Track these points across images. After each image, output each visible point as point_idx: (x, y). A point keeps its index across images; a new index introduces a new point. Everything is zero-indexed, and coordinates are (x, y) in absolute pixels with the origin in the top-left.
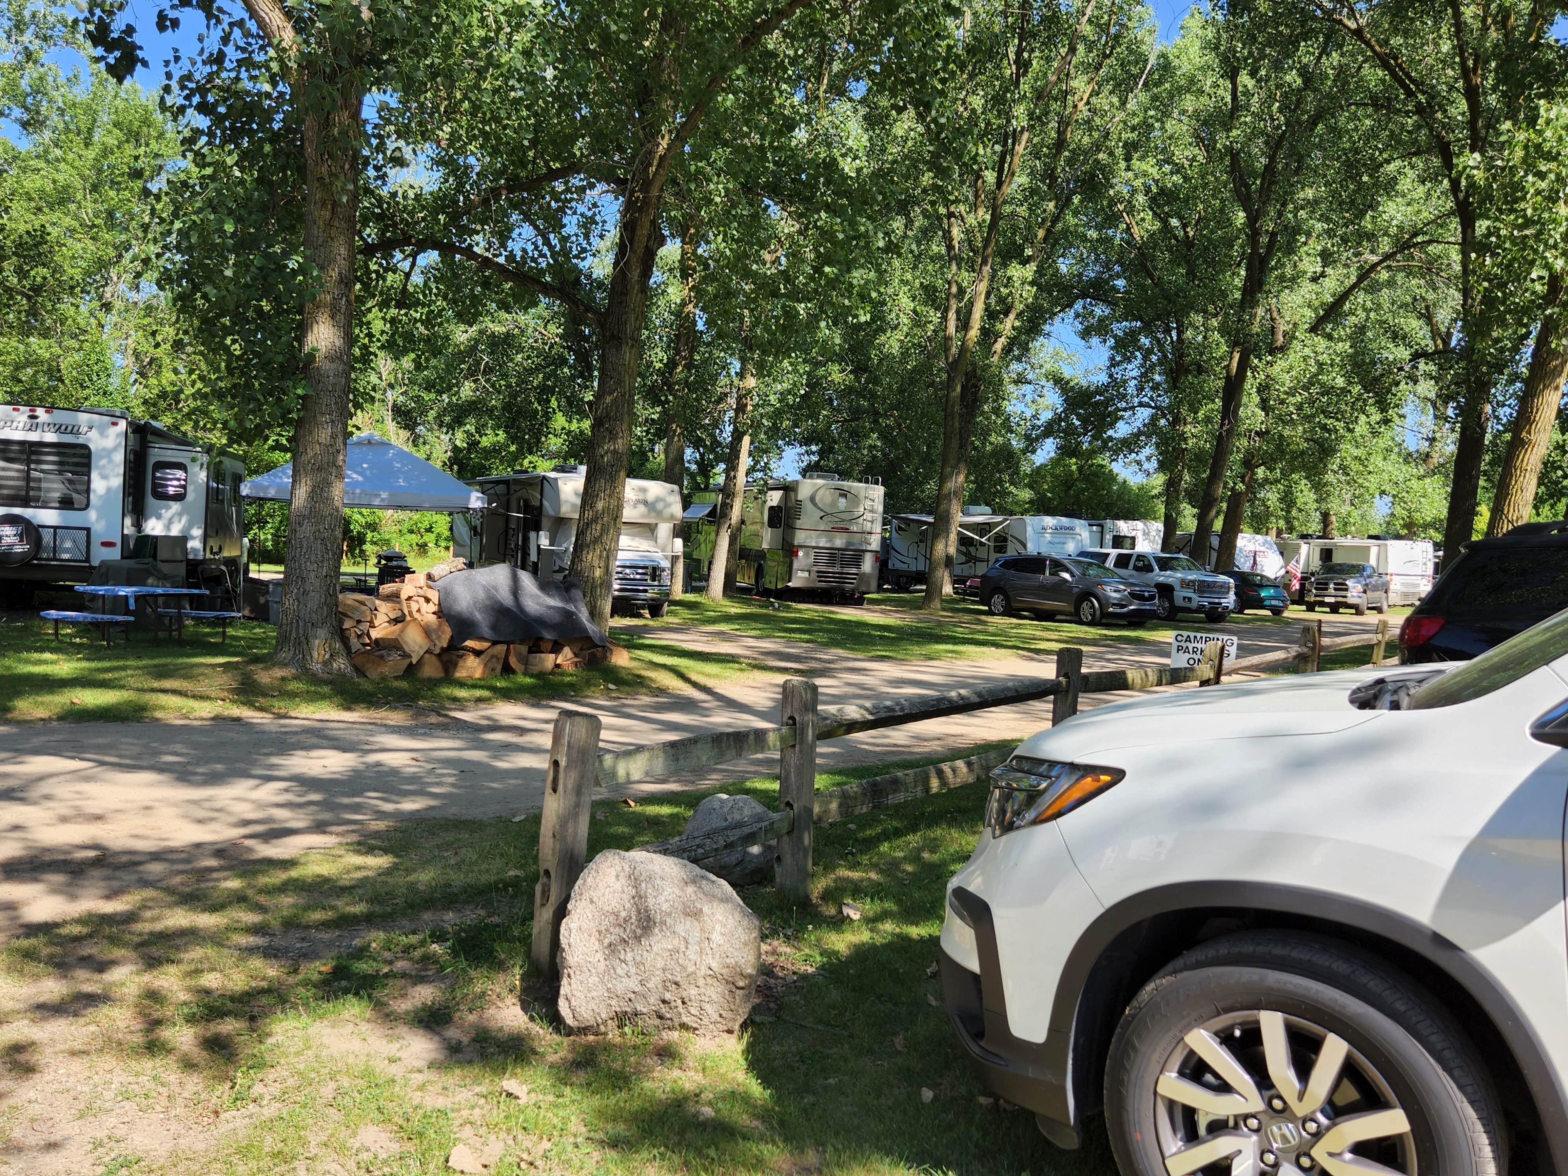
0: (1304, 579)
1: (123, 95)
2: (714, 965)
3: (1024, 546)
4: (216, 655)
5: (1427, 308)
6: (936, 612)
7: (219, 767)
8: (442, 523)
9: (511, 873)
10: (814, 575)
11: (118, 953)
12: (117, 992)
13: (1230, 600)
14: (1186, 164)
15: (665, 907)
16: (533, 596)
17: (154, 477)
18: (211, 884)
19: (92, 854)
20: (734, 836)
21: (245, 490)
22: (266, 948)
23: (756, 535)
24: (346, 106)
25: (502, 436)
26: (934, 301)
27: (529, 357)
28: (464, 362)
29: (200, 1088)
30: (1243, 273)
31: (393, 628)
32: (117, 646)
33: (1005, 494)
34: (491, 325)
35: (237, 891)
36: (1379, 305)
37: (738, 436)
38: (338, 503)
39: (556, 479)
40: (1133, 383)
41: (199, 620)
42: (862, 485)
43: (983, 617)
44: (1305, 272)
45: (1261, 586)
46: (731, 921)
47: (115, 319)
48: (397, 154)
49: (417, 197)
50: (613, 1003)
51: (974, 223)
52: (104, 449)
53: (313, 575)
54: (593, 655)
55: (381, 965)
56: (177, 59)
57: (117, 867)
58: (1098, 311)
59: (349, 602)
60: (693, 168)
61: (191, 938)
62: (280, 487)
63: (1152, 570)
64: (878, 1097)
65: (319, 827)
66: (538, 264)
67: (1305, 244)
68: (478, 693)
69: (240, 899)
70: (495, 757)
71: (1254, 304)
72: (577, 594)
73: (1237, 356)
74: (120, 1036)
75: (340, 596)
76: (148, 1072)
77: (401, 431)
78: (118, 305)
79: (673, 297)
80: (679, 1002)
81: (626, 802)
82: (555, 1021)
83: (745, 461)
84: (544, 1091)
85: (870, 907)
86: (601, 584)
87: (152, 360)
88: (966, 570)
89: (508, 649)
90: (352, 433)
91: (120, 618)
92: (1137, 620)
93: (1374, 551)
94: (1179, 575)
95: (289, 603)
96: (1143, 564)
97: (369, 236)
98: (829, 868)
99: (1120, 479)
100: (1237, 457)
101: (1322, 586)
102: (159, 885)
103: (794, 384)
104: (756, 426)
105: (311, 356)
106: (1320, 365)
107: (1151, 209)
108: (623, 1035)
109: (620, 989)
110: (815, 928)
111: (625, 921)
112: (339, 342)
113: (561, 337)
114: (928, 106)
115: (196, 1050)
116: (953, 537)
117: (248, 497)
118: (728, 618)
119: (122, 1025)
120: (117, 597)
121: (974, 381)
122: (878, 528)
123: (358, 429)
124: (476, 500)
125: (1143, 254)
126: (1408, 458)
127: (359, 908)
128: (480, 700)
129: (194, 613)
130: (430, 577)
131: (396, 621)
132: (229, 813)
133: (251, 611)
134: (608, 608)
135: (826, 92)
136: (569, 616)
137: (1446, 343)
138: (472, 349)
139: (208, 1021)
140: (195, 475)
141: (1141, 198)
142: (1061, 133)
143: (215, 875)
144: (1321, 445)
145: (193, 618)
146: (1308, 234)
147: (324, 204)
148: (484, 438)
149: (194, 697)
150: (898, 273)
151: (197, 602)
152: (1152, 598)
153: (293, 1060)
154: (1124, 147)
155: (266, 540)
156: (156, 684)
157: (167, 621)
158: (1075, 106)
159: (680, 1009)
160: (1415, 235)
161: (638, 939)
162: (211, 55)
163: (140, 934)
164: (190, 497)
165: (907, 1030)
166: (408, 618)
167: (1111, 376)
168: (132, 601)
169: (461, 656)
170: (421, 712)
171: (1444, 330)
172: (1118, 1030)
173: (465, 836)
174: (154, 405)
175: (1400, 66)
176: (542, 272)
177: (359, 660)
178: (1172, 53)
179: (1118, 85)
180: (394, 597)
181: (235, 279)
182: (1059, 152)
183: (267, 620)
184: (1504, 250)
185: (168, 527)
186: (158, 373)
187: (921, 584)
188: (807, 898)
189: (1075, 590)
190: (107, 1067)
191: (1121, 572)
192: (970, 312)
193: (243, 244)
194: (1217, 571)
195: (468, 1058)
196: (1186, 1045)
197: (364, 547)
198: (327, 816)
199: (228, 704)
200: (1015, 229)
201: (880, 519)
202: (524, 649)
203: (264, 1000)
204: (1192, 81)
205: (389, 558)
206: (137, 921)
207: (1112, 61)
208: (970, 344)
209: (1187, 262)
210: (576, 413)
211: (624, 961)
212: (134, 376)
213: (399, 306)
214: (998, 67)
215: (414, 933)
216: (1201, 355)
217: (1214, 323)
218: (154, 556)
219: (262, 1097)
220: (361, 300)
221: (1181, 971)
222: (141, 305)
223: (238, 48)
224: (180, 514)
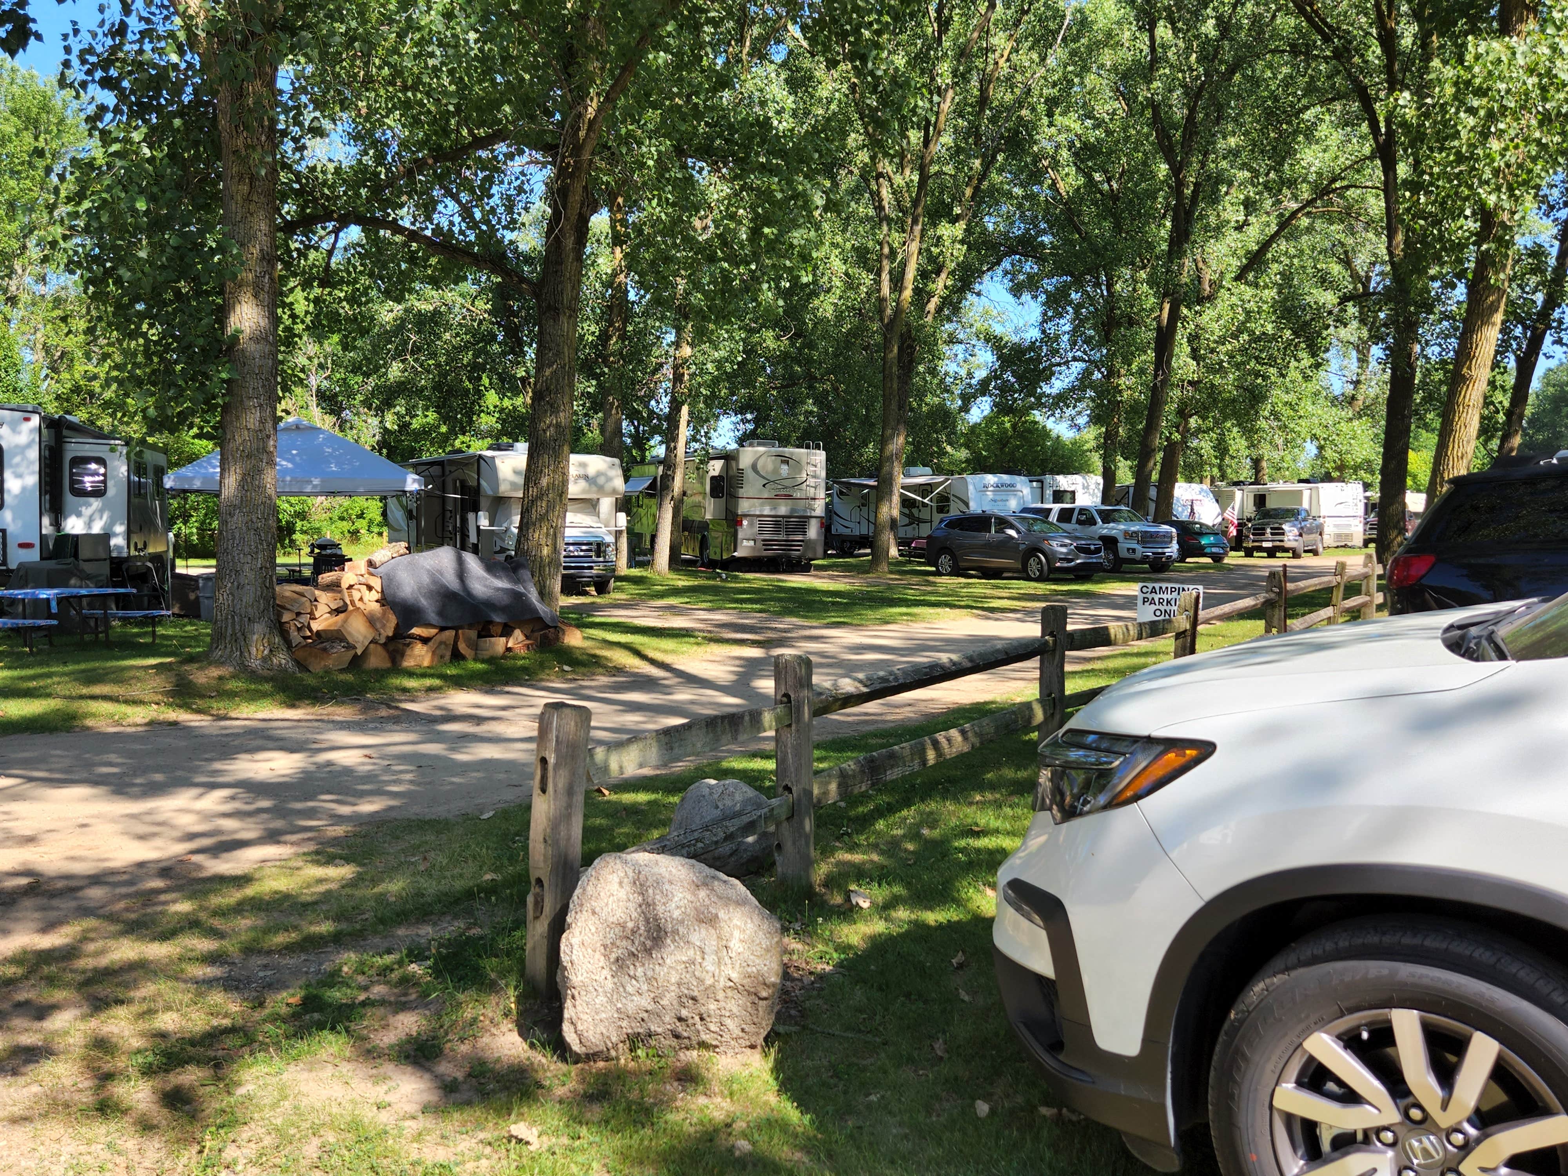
0: (1241, 525)
1: (19, 81)
2: (734, 976)
3: (967, 504)
4: (147, 656)
5: (1346, 252)
6: (885, 576)
7: (159, 777)
8: (374, 509)
9: (488, 877)
10: (760, 544)
11: (59, 995)
12: (60, 1044)
13: (1173, 549)
14: (1107, 118)
15: (676, 914)
16: (478, 578)
17: (72, 474)
18: (159, 908)
19: (24, 881)
20: (733, 826)
21: (169, 482)
22: (226, 979)
23: (699, 506)
24: (261, 75)
25: (432, 416)
26: (865, 263)
27: (458, 335)
28: (391, 342)
29: (162, 1153)
30: (1168, 224)
31: (335, 619)
32: (40, 652)
33: (943, 453)
34: (417, 304)
35: (188, 914)
36: (1302, 251)
37: (675, 406)
38: (271, 491)
39: (493, 458)
40: (1066, 338)
41: (125, 620)
42: (803, 450)
43: (931, 578)
44: (1228, 222)
45: (1201, 534)
46: (750, 925)
47: (22, 313)
48: (316, 124)
49: (338, 171)
50: (624, 1024)
51: (902, 183)
52: (17, 446)
53: (247, 568)
54: (545, 637)
55: (355, 992)
56: (76, 32)
57: (54, 894)
58: (1027, 268)
59: (288, 594)
60: (623, 131)
61: (141, 972)
62: (207, 478)
63: (1095, 523)
64: (929, 1114)
65: (272, 837)
66: (466, 236)
67: (1227, 193)
68: (428, 682)
69: (192, 924)
70: (453, 749)
71: (1182, 254)
72: (525, 574)
73: (1167, 307)
74: (67, 1096)
75: (278, 588)
76: (102, 1139)
77: (326, 417)
78: (24, 298)
79: (603, 267)
80: (697, 1018)
81: (599, 791)
82: (560, 1048)
83: (684, 432)
84: (556, 1132)
85: (881, 893)
86: (550, 563)
87: (63, 355)
88: (910, 532)
89: (457, 635)
90: (281, 418)
91: (42, 622)
92: (1084, 574)
93: (1306, 494)
94: (1122, 527)
95: (223, 598)
96: (1086, 518)
97: (288, 213)
98: (827, 851)
99: (1054, 434)
100: (1171, 408)
101: (1259, 531)
102: (101, 912)
103: (731, 351)
104: (693, 395)
105: (235, 338)
106: (1248, 313)
107: (1075, 164)
108: (635, 1058)
109: (631, 1008)
110: (825, 920)
111: (633, 932)
112: (264, 323)
113: (490, 312)
114: (864, 59)
115: (155, 1108)
116: (896, 499)
117: (171, 489)
118: (676, 592)
119: (68, 1082)
120: (37, 601)
121: (909, 342)
122: (821, 493)
123: (288, 413)
124: (412, 483)
125: (1070, 209)
126: (1335, 401)
127: (325, 927)
128: (430, 689)
129: (121, 613)
130: (371, 564)
131: (338, 611)
132: (173, 827)
133: (181, 609)
134: (558, 587)
135: (749, 54)
136: (518, 597)
137: (1365, 286)
138: (400, 327)
139: (167, 1071)
140: (116, 469)
141: (1065, 154)
142: (983, 90)
143: (163, 897)
144: (1251, 392)
145: (120, 619)
146: (1230, 184)
147: (241, 178)
148: (414, 421)
149: (126, 702)
150: (828, 236)
151: (123, 602)
152: (1098, 550)
153: (267, 1113)
154: (1046, 103)
155: (191, 534)
156: (85, 691)
157: (92, 623)
158: (996, 63)
159: (699, 1026)
160: (1334, 180)
161: (648, 952)
162: (113, 25)
163: (84, 972)
164: (111, 492)
165: (944, 1032)
166: (350, 608)
167: (1044, 332)
168: (54, 604)
169: (408, 645)
170: (369, 706)
171: (1363, 274)
172: (1222, 1038)
173: (430, 837)
174: (68, 400)
175: (1316, 12)
176: (470, 244)
177: (300, 654)
178: (1088, 7)
179: (1036, 42)
180: (334, 587)
181: (150, 261)
182: (982, 110)
183: (198, 616)
184: (1438, 187)
185: (89, 524)
186: (70, 367)
187: (865, 547)
188: (811, 886)
189: (1022, 547)
190: (55, 1135)
191: (1064, 526)
192: (903, 273)
193: (156, 225)
194: (1157, 520)
195: (465, 1096)
196: (1305, 1051)
197: (294, 537)
198: (278, 824)
199: (163, 708)
200: (942, 189)
201: (823, 485)
202: (473, 634)
203: (230, 1042)
204: (1109, 35)
205: (322, 547)
206: (79, 957)
207: (1030, 17)
208: (906, 305)
209: (1113, 215)
210: (508, 390)
211: (634, 977)
212: (45, 372)
213: (322, 285)
214: (919, 24)
215: (389, 952)
216: (1132, 306)
217: (1143, 275)
218: (76, 555)
219: (235, 1162)
220: (283, 280)
221: (1294, 967)
222: (48, 297)
223: (141, 19)
224: (101, 511)
